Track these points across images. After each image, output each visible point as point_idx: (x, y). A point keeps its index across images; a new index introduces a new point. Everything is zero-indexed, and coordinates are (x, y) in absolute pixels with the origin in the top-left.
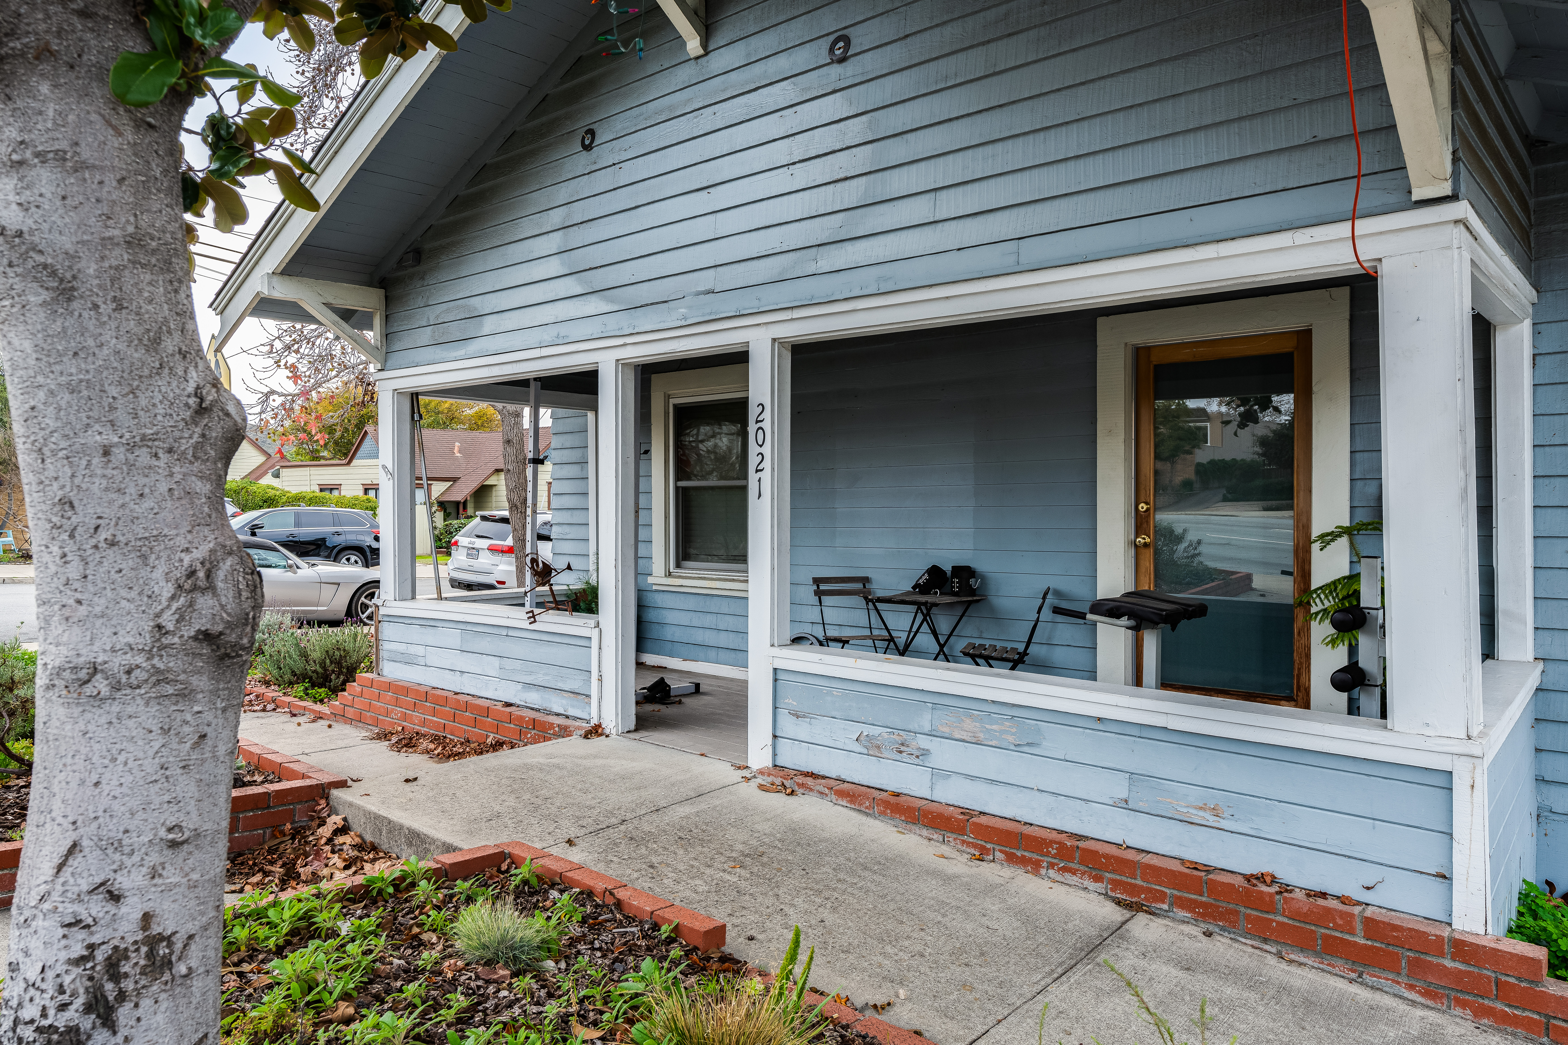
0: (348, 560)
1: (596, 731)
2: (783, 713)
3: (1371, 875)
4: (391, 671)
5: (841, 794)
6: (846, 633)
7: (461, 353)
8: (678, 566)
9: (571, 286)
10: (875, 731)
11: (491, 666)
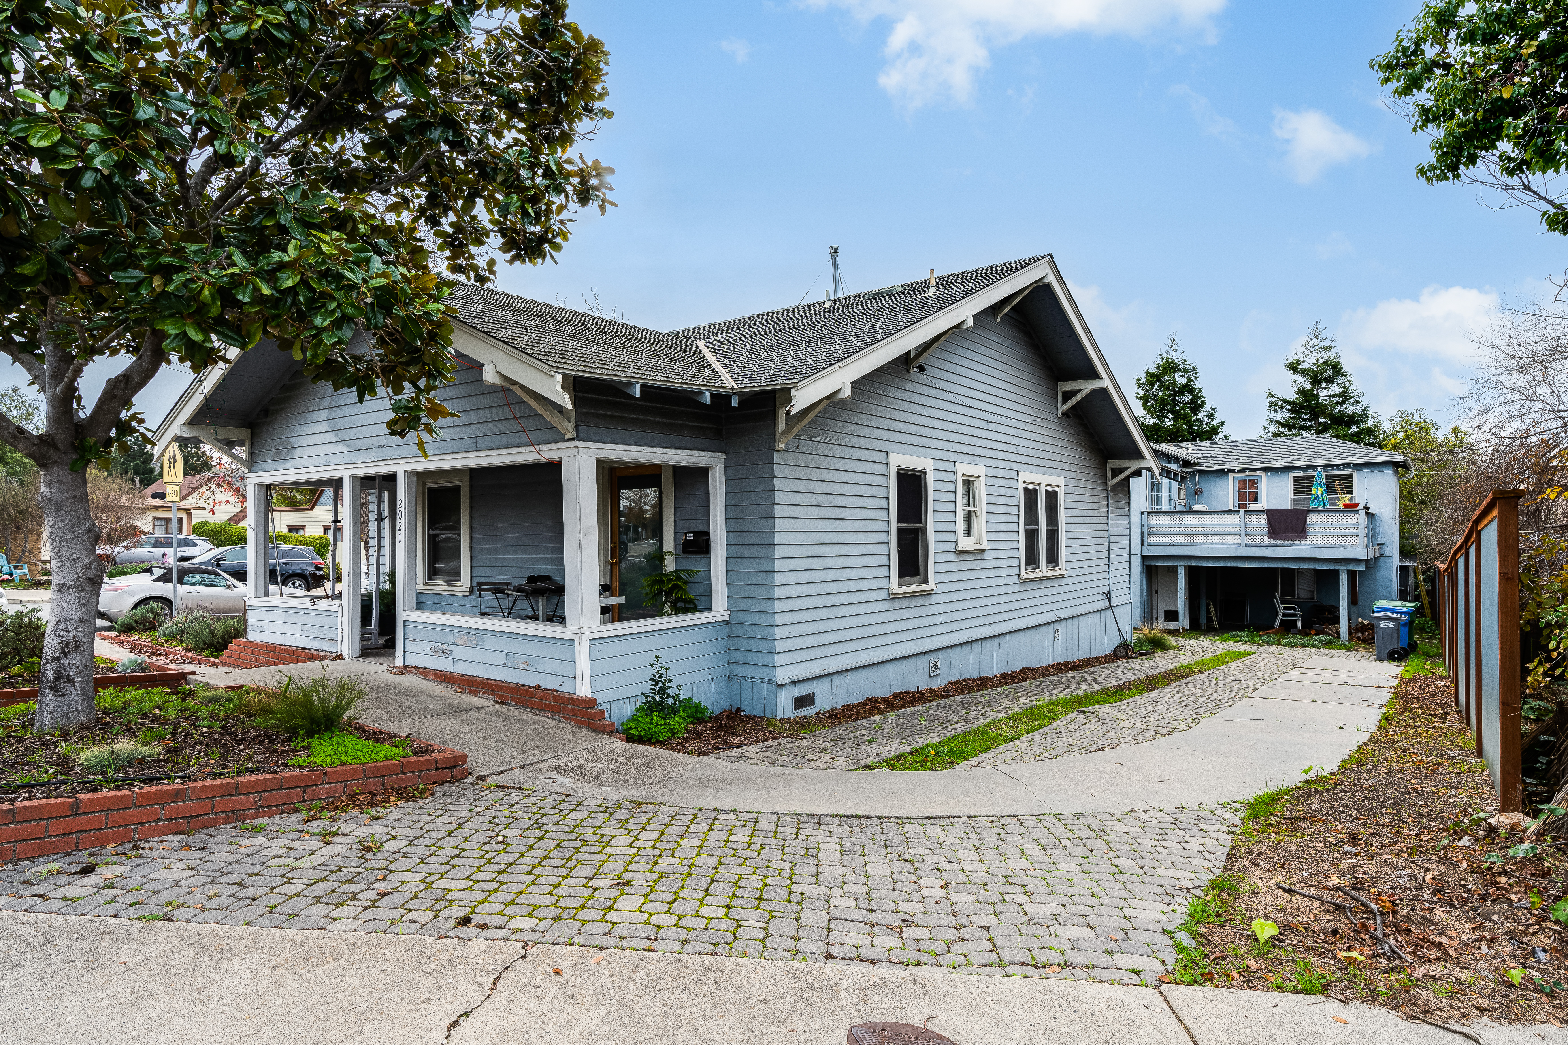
0: (294, 584)
1: (340, 657)
2: (407, 641)
3: (560, 680)
4: (253, 636)
5: (421, 673)
6: (490, 611)
7: (285, 466)
8: (430, 578)
9: (331, 437)
10: (436, 645)
11: (297, 629)
